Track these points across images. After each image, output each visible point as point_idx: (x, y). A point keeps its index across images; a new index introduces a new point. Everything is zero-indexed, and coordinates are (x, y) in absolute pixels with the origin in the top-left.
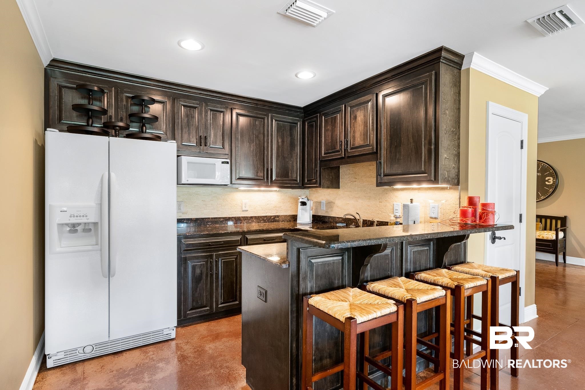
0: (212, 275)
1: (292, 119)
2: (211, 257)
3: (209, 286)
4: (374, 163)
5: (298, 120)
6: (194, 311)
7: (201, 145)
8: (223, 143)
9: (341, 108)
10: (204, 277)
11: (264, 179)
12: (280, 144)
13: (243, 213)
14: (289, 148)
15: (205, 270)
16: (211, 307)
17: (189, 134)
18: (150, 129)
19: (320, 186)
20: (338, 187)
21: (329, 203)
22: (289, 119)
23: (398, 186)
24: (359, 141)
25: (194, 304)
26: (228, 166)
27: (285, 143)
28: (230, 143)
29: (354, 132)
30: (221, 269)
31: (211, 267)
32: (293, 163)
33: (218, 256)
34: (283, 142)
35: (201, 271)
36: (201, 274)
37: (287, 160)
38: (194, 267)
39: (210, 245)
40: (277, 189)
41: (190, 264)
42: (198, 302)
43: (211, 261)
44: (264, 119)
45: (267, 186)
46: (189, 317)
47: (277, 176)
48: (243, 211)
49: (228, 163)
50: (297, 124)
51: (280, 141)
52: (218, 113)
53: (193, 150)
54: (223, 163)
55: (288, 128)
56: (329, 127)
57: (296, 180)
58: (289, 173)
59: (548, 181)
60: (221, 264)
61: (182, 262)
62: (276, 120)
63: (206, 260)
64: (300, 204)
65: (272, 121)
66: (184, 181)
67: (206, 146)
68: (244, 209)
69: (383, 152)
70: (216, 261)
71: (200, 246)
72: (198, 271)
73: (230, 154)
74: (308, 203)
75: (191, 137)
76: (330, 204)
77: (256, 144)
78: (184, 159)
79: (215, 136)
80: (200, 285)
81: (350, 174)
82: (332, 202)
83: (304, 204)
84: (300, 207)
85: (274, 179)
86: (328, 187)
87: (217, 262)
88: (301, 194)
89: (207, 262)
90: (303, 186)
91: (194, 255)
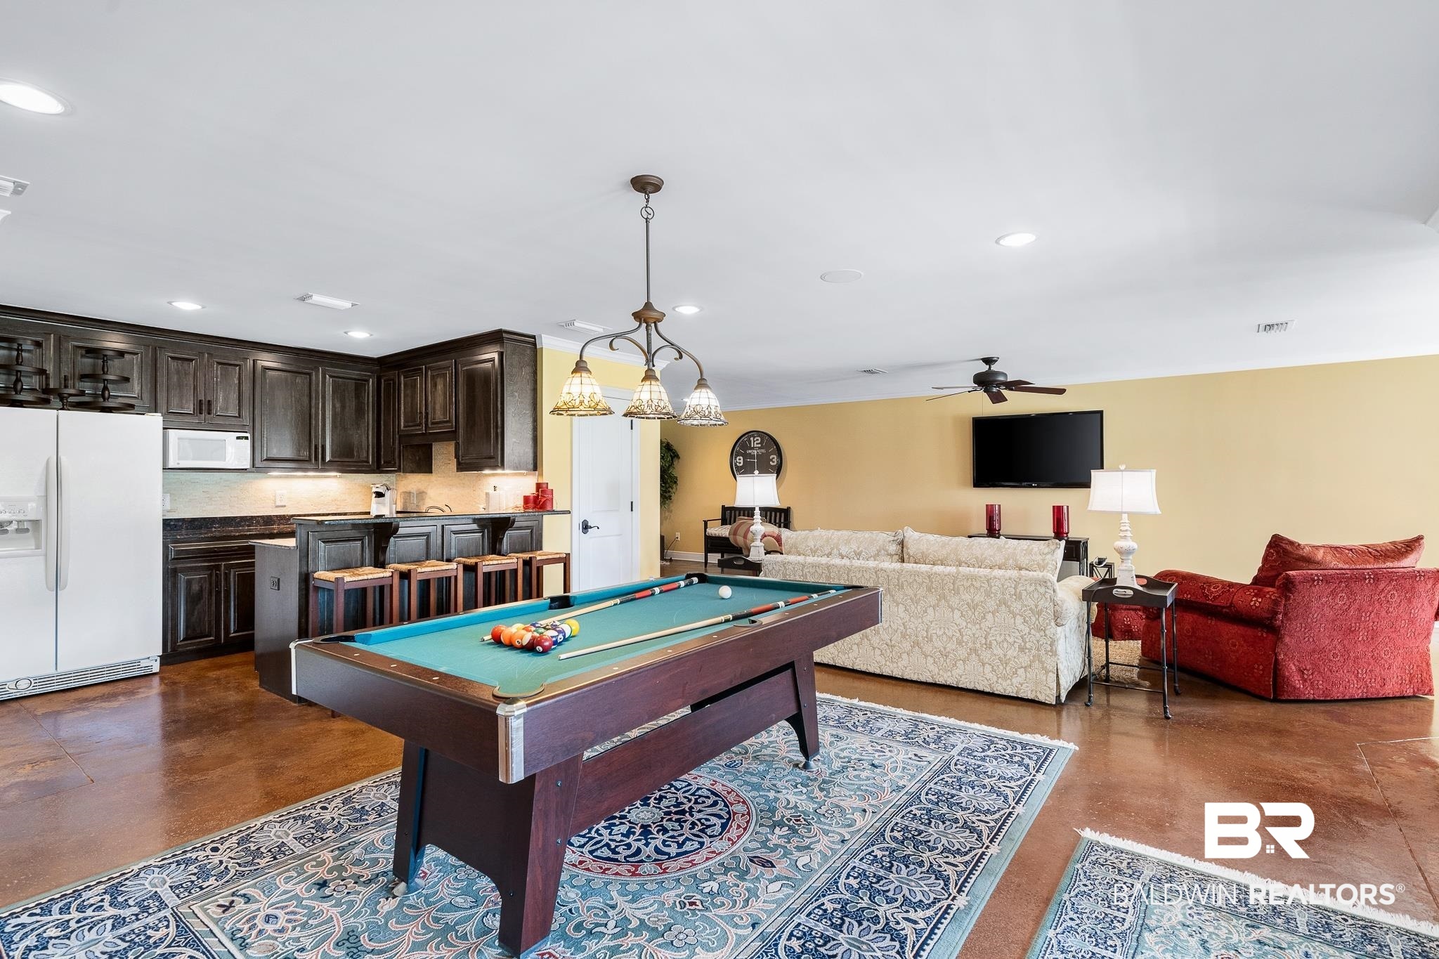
0: (218, 593)
1: (357, 375)
2: (218, 568)
3: (213, 608)
4: (453, 443)
5: (370, 376)
6: (189, 642)
7: (201, 413)
8: (239, 409)
9: (421, 369)
10: (206, 595)
11: (310, 460)
12: (338, 410)
13: (277, 509)
14: (354, 416)
15: (206, 586)
16: (218, 636)
17: (181, 398)
18: (114, 390)
19: (399, 470)
20: (430, 472)
21: (420, 493)
22: (354, 374)
23: (487, 472)
24: (439, 416)
25: (189, 632)
26: (248, 443)
27: (347, 408)
28: (251, 409)
29: (435, 403)
30: (235, 585)
31: (217, 582)
32: (360, 436)
33: (229, 567)
34: (343, 407)
35: (201, 587)
36: (201, 590)
37: (351, 433)
38: (189, 582)
39: (215, 552)
40: (338, 474)
41: (182, 578)
42: (194, 630)
43: (216, 574)
44: (310, 374)
45: (316, 470)
46: (180, 649)
47: (333, 455)
48: (277, 507)
49: (247, 438)
50: (368, 381)
51: (338, 405)
52: (230, 368)
53: (188, 419)
54: (238, 438)
55: (352, 387)
56: (409, 392)
57: (368, 462)
58: (353, 450)
59: (771, 460)
60: (234, 578)
61: (170, 575)
62: (330, 376)
63: (209, 572)
64: (374, 495)
65: (324, 378)
66: (171, 464)
67: (209, 414)
68: (278, 503)
69: (461, 431)
70: (225, 574)
71: (199, 553)
72: (195, 587)
73: (251, 424)
74: (388, 494)
75: (184, 402)
76: (421, 495)
77: (296, 410)
78: (172, 433)
79: (226, 399)
80: (199, 606)
81: (443, 453)
82: (423, 492)
83: (379, 495)
84: (374, 500)
85: (328, 459)
86: (413, 472)
87: (227, 576)
88: (376, 481)
89: (210, 575)
90: (378, 468)
91: (189, 565)
